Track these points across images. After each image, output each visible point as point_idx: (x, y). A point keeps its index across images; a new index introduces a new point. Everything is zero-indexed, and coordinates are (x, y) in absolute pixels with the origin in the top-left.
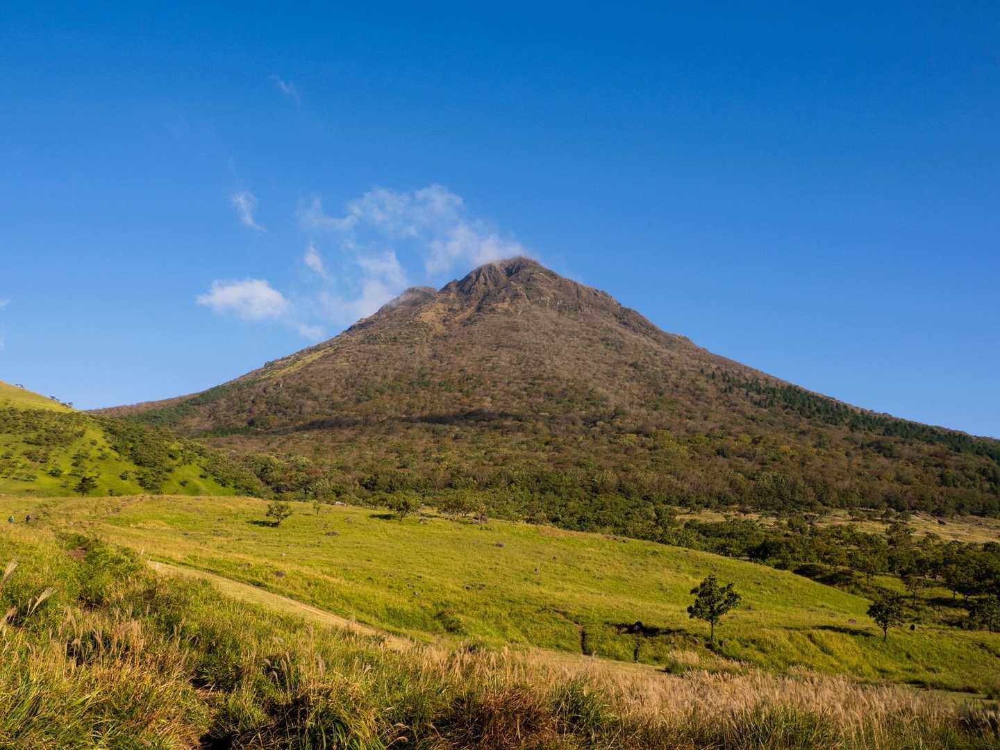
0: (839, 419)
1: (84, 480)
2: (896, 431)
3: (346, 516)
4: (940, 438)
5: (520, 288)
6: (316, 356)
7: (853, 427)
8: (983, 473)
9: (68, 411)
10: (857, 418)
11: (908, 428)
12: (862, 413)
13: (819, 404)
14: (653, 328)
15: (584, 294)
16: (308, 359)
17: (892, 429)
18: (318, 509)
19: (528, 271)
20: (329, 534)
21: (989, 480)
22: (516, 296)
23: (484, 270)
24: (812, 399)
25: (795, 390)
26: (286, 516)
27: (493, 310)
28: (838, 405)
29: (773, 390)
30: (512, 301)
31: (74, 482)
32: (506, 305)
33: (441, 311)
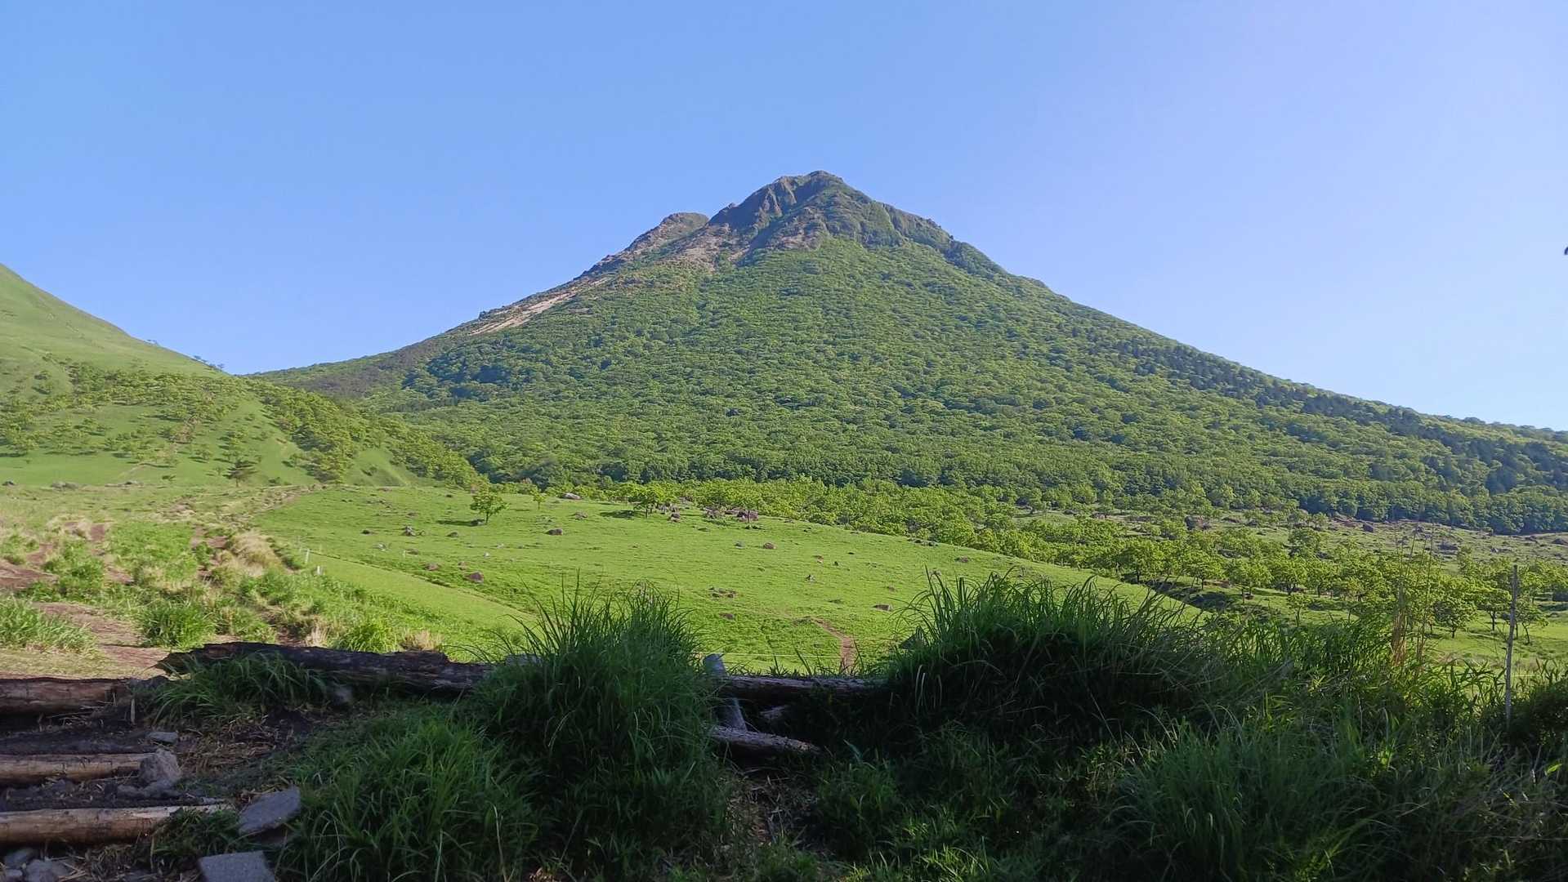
0: (1242, 391)
1: (239, 464)
2: (1318, 407)
3: (575, 511)
4: (1378, 417)
5: (818, 216)
6: (547, 305)
7: (1261, 401)
8: (1431, 462)
9: (216, 377)
10: (1267, 389)
11: (1335, 404)
12: (1275, 383)
13: (1217, 371)
14: (995, 269)
15: (904, 224)
16: (540, 308)
17: (1313, 405)
18: (539, 501)
19: (828, 192)
20: (550, 533)
21: (1439, 472)
22: (814, 227)
23: (770, 191)
24: (1207, 363)
25: (1185, 353)
26: (497, 510)
27: (781, 246)
28: (1242, 372)
29: (1156, 352)
30: (806, 233)
31: (227, 468)
32: (799, 239)
33: (713, 246)
